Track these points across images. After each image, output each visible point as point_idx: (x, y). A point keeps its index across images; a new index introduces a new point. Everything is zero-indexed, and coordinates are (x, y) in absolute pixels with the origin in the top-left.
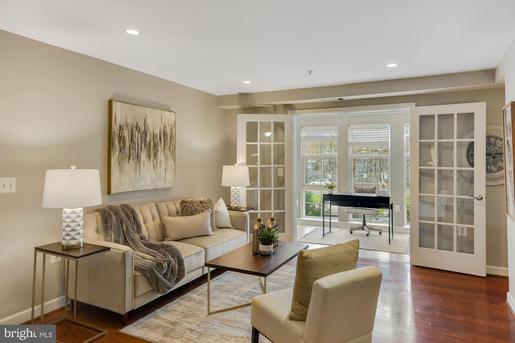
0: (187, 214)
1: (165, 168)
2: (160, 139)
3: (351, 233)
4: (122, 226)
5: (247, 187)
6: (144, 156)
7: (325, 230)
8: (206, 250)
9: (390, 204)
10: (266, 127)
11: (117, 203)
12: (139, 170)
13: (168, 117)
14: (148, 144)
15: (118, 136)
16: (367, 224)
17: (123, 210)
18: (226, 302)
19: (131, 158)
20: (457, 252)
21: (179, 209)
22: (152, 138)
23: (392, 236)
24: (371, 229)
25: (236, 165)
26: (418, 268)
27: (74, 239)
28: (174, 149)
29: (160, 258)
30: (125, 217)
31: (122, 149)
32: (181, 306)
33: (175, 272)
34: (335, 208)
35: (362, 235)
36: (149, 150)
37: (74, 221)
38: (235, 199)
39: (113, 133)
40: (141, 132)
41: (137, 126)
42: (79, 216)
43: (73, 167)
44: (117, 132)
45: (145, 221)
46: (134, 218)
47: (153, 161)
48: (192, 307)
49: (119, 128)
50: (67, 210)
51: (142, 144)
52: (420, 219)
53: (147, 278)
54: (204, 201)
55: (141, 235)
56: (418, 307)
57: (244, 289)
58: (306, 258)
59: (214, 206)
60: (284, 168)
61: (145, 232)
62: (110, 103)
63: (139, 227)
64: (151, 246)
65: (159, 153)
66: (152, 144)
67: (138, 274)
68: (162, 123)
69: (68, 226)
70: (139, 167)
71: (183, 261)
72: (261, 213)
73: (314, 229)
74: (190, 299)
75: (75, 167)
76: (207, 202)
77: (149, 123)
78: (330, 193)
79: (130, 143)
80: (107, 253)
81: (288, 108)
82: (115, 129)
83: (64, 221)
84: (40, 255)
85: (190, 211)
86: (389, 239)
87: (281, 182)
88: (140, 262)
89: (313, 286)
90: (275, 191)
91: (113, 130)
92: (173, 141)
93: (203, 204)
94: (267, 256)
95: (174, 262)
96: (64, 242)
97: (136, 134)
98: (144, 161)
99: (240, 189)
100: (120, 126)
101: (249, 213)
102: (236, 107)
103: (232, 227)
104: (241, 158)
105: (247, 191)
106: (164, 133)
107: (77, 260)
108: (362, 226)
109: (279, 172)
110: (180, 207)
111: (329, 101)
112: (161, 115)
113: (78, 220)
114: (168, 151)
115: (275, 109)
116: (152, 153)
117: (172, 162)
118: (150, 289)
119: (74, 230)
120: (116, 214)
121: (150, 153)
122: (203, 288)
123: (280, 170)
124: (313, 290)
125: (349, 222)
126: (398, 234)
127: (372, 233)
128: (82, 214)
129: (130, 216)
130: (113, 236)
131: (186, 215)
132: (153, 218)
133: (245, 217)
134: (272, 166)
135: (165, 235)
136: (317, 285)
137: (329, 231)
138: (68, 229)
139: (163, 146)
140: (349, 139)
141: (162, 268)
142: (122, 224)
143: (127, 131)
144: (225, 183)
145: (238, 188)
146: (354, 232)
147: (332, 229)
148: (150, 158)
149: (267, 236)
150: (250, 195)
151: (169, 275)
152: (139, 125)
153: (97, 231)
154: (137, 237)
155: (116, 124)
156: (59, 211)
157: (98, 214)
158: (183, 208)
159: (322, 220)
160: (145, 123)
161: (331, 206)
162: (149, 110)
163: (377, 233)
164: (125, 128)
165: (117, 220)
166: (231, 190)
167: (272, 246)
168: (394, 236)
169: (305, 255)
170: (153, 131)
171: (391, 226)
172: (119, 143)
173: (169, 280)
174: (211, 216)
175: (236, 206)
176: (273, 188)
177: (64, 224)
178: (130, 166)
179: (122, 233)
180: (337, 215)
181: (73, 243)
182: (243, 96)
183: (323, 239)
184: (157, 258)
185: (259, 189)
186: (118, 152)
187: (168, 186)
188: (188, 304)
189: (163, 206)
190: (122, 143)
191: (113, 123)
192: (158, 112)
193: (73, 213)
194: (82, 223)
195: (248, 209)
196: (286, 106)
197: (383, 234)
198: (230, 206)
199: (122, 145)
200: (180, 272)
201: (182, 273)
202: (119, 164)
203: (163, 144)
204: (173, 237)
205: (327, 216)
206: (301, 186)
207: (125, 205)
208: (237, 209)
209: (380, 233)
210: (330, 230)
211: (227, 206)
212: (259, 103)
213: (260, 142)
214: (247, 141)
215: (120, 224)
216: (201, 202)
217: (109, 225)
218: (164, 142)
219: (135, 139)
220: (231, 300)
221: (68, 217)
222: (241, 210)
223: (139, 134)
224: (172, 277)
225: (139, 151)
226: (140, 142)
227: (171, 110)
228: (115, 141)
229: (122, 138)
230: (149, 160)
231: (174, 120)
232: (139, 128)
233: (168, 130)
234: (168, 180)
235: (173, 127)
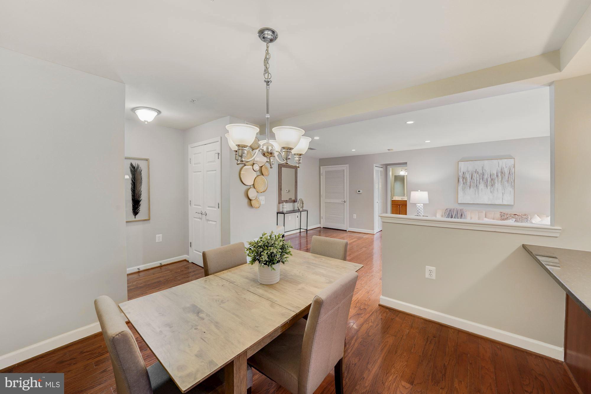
1: (503, 193)
2: (497, 176)
6: (482, 186)
13: (506, 164)
14: (485, 179)
15: (462, 177)
19: (472, 187)
22: (489, 176)
28: (513, 181)
31: (465, 183)
39: (459, 176)
40: (480, 174)
41: (476, 171)
44: (461, 175)
47: (490, 189)
49: (462, 173)
51: (480, 180)
62: (458, 163)
65: (496, 185)
68: (499, 167)
70: (478, 192)
79: (471, 180)
92: (511, 176)
97: (475, 175)
98: (482, 189)
100: (464, 173)
106: (502, 172)
112: (498, 162)
114: (506, 183)
116: (489, 184)
117: (511, 189)
121: (487, 184)
139: (500, 180)
143: (468, 174)
148: (487, 186)
155: (461, 171)
160: (482, 169)
162: (486, 162)
164: (467, 173)
170: (491, 172)
172: (463, 181)
186: (462, 185)
187: (505, 203)
191: (459, 172)
192: (495, 162)
193: (419, 206)
199: (465, 181)
202: (463, 190)
218: (502, 177)
219: (474, 178)
223: (478, 175)
225: (478, 183)
226: (478, 179)
227: (510, 157)
228: (461, 180)
229: (465, 178)
230: (486, 188)
231: (513, 163)
232: (478, 172)
233: (506, 171)
234: (506, 200)
235: (512, 168)
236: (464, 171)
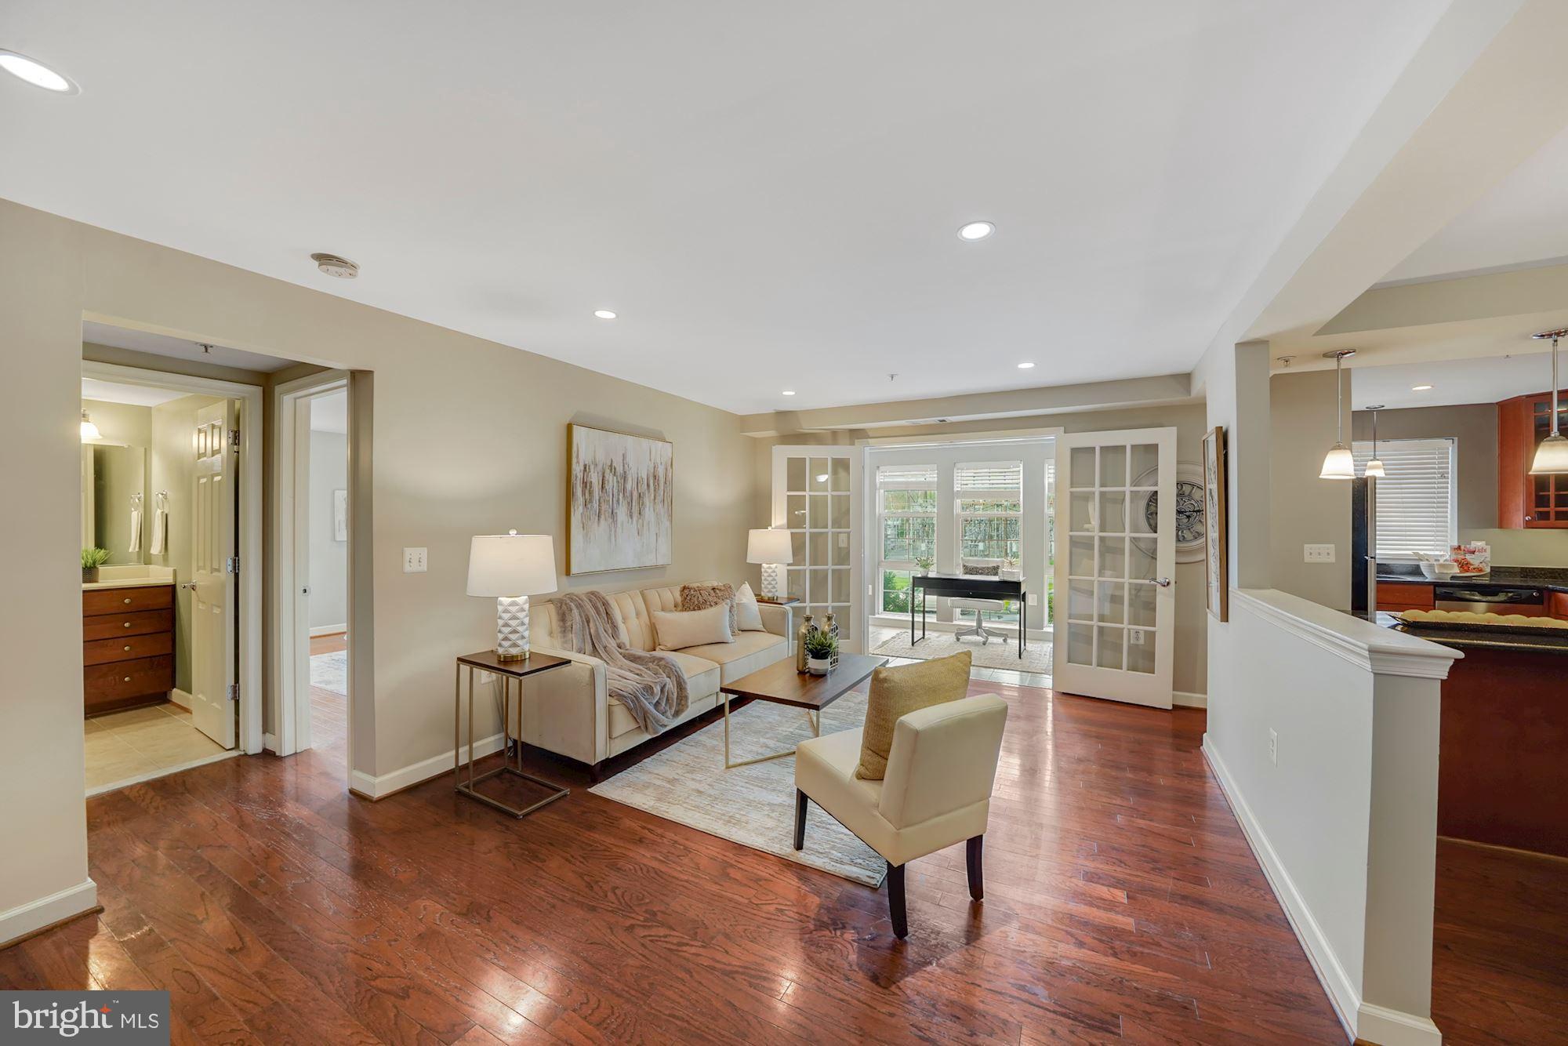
0: (692, 608)
1: (656, 534)
2: (648, 485)
3: (958, 639)
4: (588, 625)
5: (789, 565)
6: (622, 512)
7: (915, 635)
8: (722, 665)
9: (1022, 593)
10: (819, 466)
11: (581, 589)
12: (615, 536)
13: (660, 452)
14: (628, 494)
15: (581, 482)
16: (984, 624)
17: (591, 601)
18: (754, 748)
19: (603, 516)
20: (1128, 670)
21: (679, 599)
22: (635, 485)
23: (1025, 645)
24: (990, 633)
25: (770, 528)
26: (1064, 697)
28: (670, 503)
29: (648, 678)
30: (592, 612)
31: (587, 503)
32: (682, 754)
33: (673, 701)
34: (932, 600)
35: (976, 644)
36: (630, 504)
37: (515, 618)
38: (769, 584)
39: (573, 477)
40: (619, 475)
41: (611, 466)
42: (523, 610)
43: (513, 532)
44: (580, 475)
45: (625, 619)
46: (607, 613)
47: (637, 521)
48: (701, 756)
49: (582, 468)
50: (505, 600)
51: (619, 495)
52: (1070, 618)
53: (629, 710)
54: (719, 587)
55: (618, 641)
56: (1064, 759)
57: (784, 729)
58: (885, 680)
59: (735, 595)
60: (849, 533)
61: (624, 637)
62: (569, 428)
63: (615, 627)
64: (634, 659)
65: (647, 509)
66: (635, 494)
67: (614, 702)
68: (651, 461)
69: (506, 625)
70: (615, 531)
71: (685, 683)
72: (811, 607)
73: (898, 634)
74: (698, 744)
75: (515, 532)
76: (723, 588)
77: (630, 459)
78: (924, 574)
79: (600, 493)
80: (565, 669)
81: (856, 435)
82: (577, 469)
83: (500, 618)
84: (465, 669)
85: (696, 603)
86: (1018, 649)
87: (843, 556)
88: (617, 684)
89: (896, 727)
90: (833, 571)
91: (574, 473)
92: (668, 488)
93: (718, 591)
94: (820, 676)
95: (671, 685)
96: (501, 651)
97: (609, 477)
98: (622, 523)
99: (776, 567)
100: (584, 466)
101: (792, 607)
102: (772, 433)
103: (764, 630)
104: (779, 517)
105: (788, 570)
106: (655, 477)
107: (521, 678)
108: (975, 628)
109: (840, 541)
110: (680, 598)
111: (922, 423)
112: (651, 447)
113: (521, 615)
114: (661, 505)
115: (834, 437)
116: (635, 509)
117: (668, 524)
118: (634, 726)
120: (580, 606)
121: (631, 508)
122: (718, 726)
123: (843, 537)
124: (896, 733)
125: (955, 623)
126: (1033, 641)
127: (992, 639)
128: (526, 607)
129: (601, 609)
130: (574, 641)
131: (690, 610)
132: (638, 614)
133: (784, 614)
134: (830, 530)
135: (657, 642)
136: (902, 724)
137: (921, 636)
138: (506, 630)
140: (955, 486)
141: (652, 693)
142: (588, 622)
143: (596, 474)
144: (751, 559)
145: (773, 566)
146: (963, 638)
147: (926, 633)
148: (631, 517)
149: (822, 645)
150: (793, 577)
151: (663, 705)
152: (614, 464)
153: (551, 634)
154: (612, 644)
155: (578, 462)
156: (493, 601)
157: (551, 607)
158: (686, 599)
159: (911, 619)
160: (623, 460)
161: (926, 596)
162: (630, 439)
163: (1000, 640)
164: (592, 470)
165: (581, 617)
166: (763, 570)
167: (829, 660)
168: (1027, 644)
169: (882, 676)
170: (638, 474)
171: (1022, 629)
172: (584, 494)
173: (663, 714)
174: (730, 611)
175: (770, 595)
176: (830, 567)
177: (500, 622)
178: (600, 529)
179: (589, 637)
180: (935, 610)
181: (514, 651)
182: (782, 415)
183: (911, 649)
184: (644, 677)
185: (807, 567)
186: (581, 508)
187: (660, 562)
188: (694, 751)
189: (653, 595)
190: (587, 492)
191: (574, 460)
192: (645, 443)
194: (526, 620)
195: (790, 600)
196: (852, 431)
197: (1009, 641)
198: (760, 595)
199: (587, 496)
200: (681, 700)
201: (683, 703)
202: (583, 527)
203: (653, 495)
204: (669, 645)
205: (918, 612)
206: (877, 564)
207: (593, 593)
208: (771, 601)
209: (1005, 640)
210: (924, 634)
211: (756, 595)
212: (807, 427)
213: (810, 491)
214: (789, 490)
215: (586, 624)
217: (569, 623)
218: (655, 490)
219: (608, 487)
220: (762, 747)
221: (506, 611)
222: (779, 602)
223: (615, 478)
224: (667, 708)
225: (615, 505)
226: (615, 491)
227: (665, 438)
228: (577, 490)
229: (588, 485)
230: (630, 520)
231: (670, 456)
232: (615, 469)
233: (661, 472)
234: (661, 554)
235: (669, 468)
236: (587, 463)
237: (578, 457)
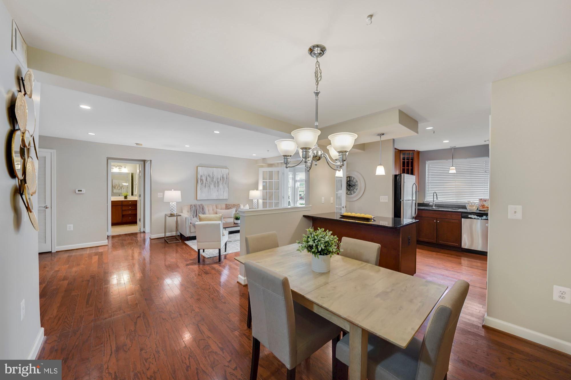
1: (223, 191)
2: (221, 179)
6: (212, 186)
11: (198, 203)
12: (210, 191)
13: (225, 171)
14: (214, 182)
17: (199, 206)
19: (206, 187)
22: (216, 180)
25: (257, 190)
27: (172, 212)
28: (228, 184)
30: (199, 208)
31: (202, 184)
39: (198, 178)
40: (211, 177)
42: (175, 205)
44: (200, 178)
45: (208, 210)
46: (203, 209)
47: (217, 188)
51: (211, 182)
59: (240, 207)
63: (205, 212)
65: (220, 185)
68: (221, 173)
79: (206, 182)
82: (199, 177)
90: (275, 202)
92: (227, 180)
94: (236, 224)
97: (208, 178)
98: (212, 189)
100: (201, 176)
102: (260, 164)
106: (223, 177)
112: (221, 170)
114: (225, 184)
115: (272, 165)
116: (216, 185)
117: (227, 189)
119: (172, 209)
120: (196, 207)
123: (277, 193)
129: (201, 208)
130: (192, 213)
132: (213, 210)
134: (274, 191)
139: (222, 182)
143: (204, 177)
144: (250, 198)
145: (256, 200)
148: (215, 187)
152: (210, 175)
153: (188, 212)
155: (199, 175)
157: (189, 206)
160: (212, 174)
162: (215, 169)
170: (217, 177)
172: (201, 182)
178: (206, 190)
185: (268, 201)
186: (200, 185)
187: (225, 198)
191: (198, 174)
192: (219, 169)
193: (172, 204)
202: (201, 189)
207: (201, 204)
213: (269, 180)
214: (263, 180)
216: (234, 205)
217: (192, 210)
219: (208, 180)
225: (210, 184)
226: (210, 181)
227: (226, 168)
228: (199, 181)
229: (202, 180)
231: (228, 172)
233: (225, 176)
234: (225, 196)
235: (228, 175)
237: (199, 173)
